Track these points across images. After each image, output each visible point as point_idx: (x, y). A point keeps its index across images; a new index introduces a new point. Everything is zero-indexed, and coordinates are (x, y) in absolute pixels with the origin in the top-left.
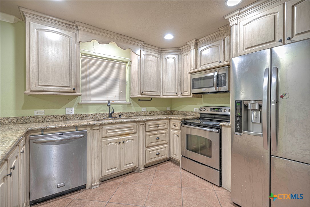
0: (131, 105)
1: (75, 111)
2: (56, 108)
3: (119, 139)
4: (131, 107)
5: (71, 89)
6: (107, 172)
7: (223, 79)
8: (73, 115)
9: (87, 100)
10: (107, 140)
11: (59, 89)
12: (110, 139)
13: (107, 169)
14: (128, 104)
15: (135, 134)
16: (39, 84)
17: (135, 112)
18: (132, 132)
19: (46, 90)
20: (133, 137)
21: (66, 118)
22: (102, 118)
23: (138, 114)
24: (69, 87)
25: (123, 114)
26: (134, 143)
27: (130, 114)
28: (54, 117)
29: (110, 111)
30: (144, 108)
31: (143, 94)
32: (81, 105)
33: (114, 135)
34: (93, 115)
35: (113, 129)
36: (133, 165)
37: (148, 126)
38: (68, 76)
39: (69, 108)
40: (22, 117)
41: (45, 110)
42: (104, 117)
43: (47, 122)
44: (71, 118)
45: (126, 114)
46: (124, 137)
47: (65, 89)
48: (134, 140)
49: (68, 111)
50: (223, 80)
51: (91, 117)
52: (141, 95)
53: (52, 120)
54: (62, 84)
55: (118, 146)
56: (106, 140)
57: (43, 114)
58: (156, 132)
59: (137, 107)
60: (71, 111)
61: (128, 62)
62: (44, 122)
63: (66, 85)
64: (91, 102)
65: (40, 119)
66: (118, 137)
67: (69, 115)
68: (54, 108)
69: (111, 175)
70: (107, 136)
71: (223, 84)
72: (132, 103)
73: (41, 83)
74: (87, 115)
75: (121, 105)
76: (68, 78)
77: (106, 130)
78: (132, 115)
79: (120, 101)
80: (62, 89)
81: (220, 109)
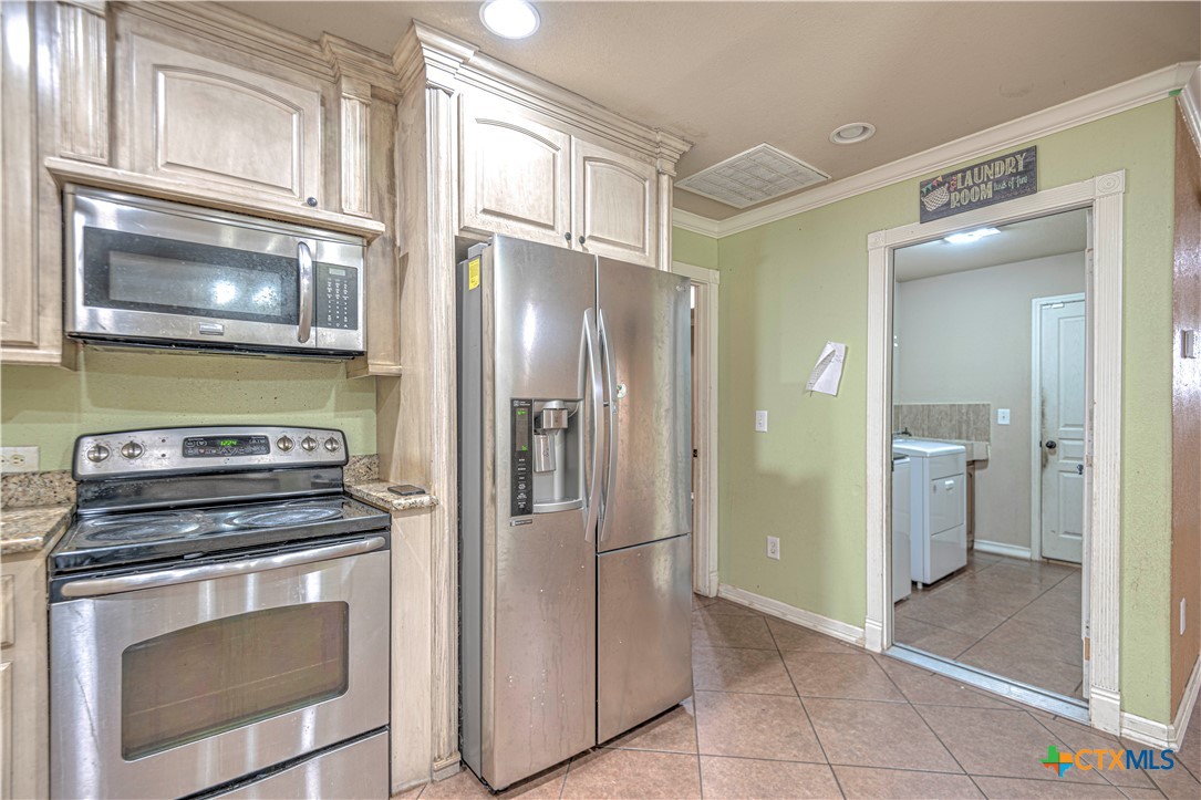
7: (341, 293)
50: (341, 299)
71: (342, 316)
81: (250, 438)
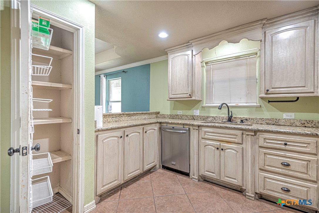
0: (263, 109)
1: (200, 113)
2: (188, 110)
3: (217, 144)
4: (262, 111)
5: (188, 95)
6: (206, 173)
8: (198, 116)
9: (210, 103)
10: (206, 142)
11: (182, 96)
12: (208, 142)
13: (205, 170)
14: (256, 108)
15: (240, 145)
16: (173, 94)
17: (268, 119)
18: (234, 140)
19: (176, 97)
20: (237, 147)
21: (193, 118)
22: (220, 122)
23: (275, 123)
24: (187, 94)
25: (248, 119)
26: (238, 156)
27: (259, 120)
28: (186, 116)
29: (229, 114)
30: (289, 114)
31: (269, 92)
32: (204, 108)
33: (213, 139)
34: (213, 117)
35: (211, 133)
36: (235, 182)
37: (263, 139)
38: (187, 85)
39: (195, 110)
40: (172, 115)
41: (183, 111)
42: (224, 121)
43: (183, 119)
44: (197, 118)
45: (252, 120)
46: (224, 145)
47: (185, 96)
48: (238, 152)
49: (195, 113)
51: (211, 119)
52: (266, 94)
53: (185, 118)
54: (184, 92)
55: (217, 152)
56: (204, 141)
57: (182, 114)
58: (282, 153)
59: (274, 111)
60: (197, 112)
61: (258, 53)
62: (181, 119)
63: (185, 93)
64: (213, 105)
65: (180, 117)
66: (217, 143)
67: (195, 115)
68: (187, 110)
69: (210, 178)
70: (205, 138)
72: (263, 105)
73: (173, 93)
74: (208, 117)
75: (246, 109)
76: (187, 87)
77: (204, 132)
78: (262, 123)
79: (246, 103)
80: (183, 96)
